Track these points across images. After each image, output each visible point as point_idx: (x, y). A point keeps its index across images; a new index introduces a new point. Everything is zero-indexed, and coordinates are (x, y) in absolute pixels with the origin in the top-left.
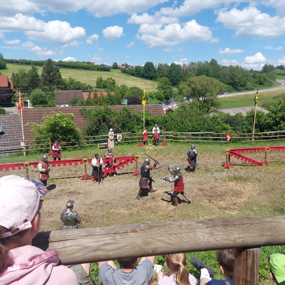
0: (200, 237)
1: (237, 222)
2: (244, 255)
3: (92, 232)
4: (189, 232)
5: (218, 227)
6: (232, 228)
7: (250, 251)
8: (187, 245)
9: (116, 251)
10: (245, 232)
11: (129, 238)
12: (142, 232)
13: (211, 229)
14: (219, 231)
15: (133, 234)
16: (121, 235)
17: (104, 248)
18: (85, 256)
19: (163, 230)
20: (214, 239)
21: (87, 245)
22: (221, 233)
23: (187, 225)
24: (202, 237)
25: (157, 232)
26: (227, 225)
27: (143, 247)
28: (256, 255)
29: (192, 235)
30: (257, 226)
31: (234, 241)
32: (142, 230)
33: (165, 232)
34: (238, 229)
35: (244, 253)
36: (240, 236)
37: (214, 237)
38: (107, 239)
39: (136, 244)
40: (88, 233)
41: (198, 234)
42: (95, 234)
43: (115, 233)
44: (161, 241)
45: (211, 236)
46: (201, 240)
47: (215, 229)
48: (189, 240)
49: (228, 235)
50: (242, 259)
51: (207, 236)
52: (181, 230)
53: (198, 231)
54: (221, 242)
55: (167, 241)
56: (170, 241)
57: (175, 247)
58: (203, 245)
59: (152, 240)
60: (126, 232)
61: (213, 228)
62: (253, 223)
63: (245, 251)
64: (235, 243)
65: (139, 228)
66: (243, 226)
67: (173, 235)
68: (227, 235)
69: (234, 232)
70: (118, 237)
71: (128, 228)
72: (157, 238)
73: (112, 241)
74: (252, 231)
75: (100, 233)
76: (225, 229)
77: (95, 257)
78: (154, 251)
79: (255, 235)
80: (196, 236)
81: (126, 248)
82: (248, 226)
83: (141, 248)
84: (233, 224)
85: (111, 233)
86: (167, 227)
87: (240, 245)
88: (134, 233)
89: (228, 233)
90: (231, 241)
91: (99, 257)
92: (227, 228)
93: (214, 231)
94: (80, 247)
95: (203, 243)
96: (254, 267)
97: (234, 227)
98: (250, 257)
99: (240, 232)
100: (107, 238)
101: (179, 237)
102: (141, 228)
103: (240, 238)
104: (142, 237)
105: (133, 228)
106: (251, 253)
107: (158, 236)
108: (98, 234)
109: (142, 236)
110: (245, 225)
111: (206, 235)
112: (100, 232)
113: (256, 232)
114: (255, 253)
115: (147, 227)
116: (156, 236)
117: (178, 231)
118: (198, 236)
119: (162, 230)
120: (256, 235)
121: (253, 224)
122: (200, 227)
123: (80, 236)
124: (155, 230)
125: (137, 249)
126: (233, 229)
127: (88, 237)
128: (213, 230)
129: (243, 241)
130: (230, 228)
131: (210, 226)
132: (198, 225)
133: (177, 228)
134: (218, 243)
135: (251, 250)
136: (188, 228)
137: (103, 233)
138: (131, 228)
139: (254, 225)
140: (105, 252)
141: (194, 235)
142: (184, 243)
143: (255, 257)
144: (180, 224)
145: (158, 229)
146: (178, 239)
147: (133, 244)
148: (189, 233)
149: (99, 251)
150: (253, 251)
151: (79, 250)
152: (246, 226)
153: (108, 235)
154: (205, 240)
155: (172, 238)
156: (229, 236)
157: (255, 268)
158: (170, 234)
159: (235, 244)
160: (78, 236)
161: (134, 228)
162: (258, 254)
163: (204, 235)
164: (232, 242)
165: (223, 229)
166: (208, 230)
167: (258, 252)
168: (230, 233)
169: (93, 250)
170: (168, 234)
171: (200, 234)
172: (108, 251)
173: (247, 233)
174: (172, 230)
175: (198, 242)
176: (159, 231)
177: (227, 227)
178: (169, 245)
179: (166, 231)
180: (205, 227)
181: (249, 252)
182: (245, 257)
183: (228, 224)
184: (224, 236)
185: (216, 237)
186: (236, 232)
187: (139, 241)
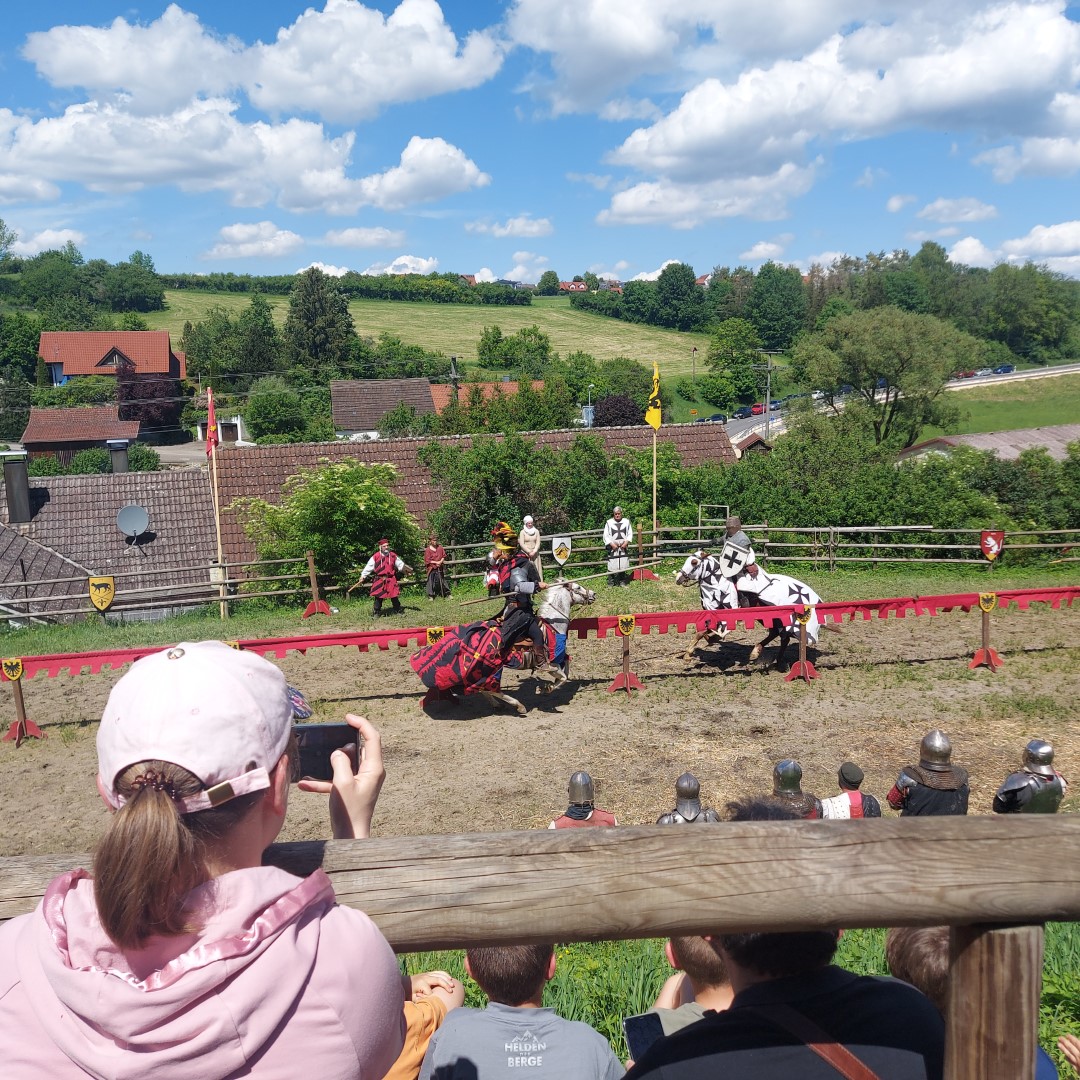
0: (812, 877)
1: (950, 829)
2: (981, 952)
3: (437, 848)
4: (772, 858)
5: (878, 845)
6: (932, 849)
7: (1003, 937)
8: (765, 902)
9: (518, 912)
10: (978, 866)
11: (563, 872)
12: (608, 853)
13: (854, 852)
14: (882, 861)
15: (576, 860)
16: (533, 862)
17: (477, 899)
18: (414, 925)
19: (682, 849)
20: (865, 885)
21: (420, 887)
22: (891, 868)
23: (765, 834)
24: (819, 879)
25: (659, 854)
26: (915, 840)
27: (611, 902)
28: (1024, 951)
29: (782, 869)
30: (1025, 847)
31: (941, 897)
32: (606, 846)
33: (686, 857)
34: (953, 856)
35: (980, 944)
36: (962, 879)
37: (865, 879)
38: (490, 872)
39: (585, 891)
40: (426, 851)
41: (805, 865)
42: (446, 854)
43: (516, 853)
44: (674, 886)
45: (854, 876)
46: (818, 890)
47: (869, 853)
48: (771, 886)
49: (917, 873)
50: (974, 965)
51: (838, 876)
52: (746, 852)
53: (804, 856)
54: (890, 899)
55: (693, 886)
56: (706, 889)
57: (725, 908)
58: (825, 908)
59: (641, 882)
60: (552, 853)
61: (859, 847)
62: (1013, 836)
63: (985, 936)
64: (943, 905)
65: (596, 841)
66: (974, 845)
67: (717, 868)
68: (911, 873)
69: (938, 864)
70: (523, 865)
71: (559, 839)
72: (657, 874)
73: (505, 880)
74: (1007, 863)
75: (464, 853)
76: (907, 854)
77: (448, 930)
78: (647, 920)
79: (1017, 879)
80: (798, 874)
81: (552, 903)
82: (990, 846)
83: (602, 906)
84: (934, 838)
85: (502, 851)
86: (693, 841)
87: (961, 913)
88: (580, 856)
89: (917, 868)
90: (927, 894)
91: (461, 929)
92: (912, 849)
93: (863, 859)
94: (398, 895)
95: (825, 898)
96: (1020, 996)
97: (939, 847)
98: (1003, 960)
99: (961, 866)
100: (488, 870)
101: (736, 876)
102: (604, 841)
103: (960, 887)
104: (606, 869)
105: (574, 839)
106: (1008, 943)
107: (662, 868)
108: (457, 853)
109: (605, 866)
110: (982, 842)
111: (836, 871)
112: (465, 848)
113: (1022, 866)
114: (1022, 942)
115: (623, 838)
116: (655, 868)
117: (734, 853)
118: (805, 873)
119: (676, 850)
120: (1023, 879)
121: (1011, 839)
122: (812, 842)
123: (399, 857)
124: (652, 847)
125: (590, 908)
126: (935, 853)
127: (426, 862)
128: (861, 856)
129: (973, 898)
130: (924, 851)
131: (849, 841)
132: (805, 835)
133: (731, 843)
134: (878, 901)
135: (1008, 932)
136: (769, 846)
137: (474, 852)
138: (568, 840)
139: (1014, 842)
140: (480, 915)
141: (791, 870)
142: (754, 897)
143: (1024, 960)
144: (741, 831)
145: (662, 844)
146: (733, 881)
147: (575, 890)
148: (774, 864)
149: (461, 911)
150: (1014, 937)
151: (394, 905)
152: (986, 844)
153: (492, 858)
154: (830, 890)
155: (713, 878)
156: (918, 879)
157: (1024, 1000)
158: (703, 863)
159: (945, 909)
160: (391, 858)
161: (579, 838)
162: (1034, 947)
163: (829, 871)
164: (930, 901)
165: (897, 852)
166: (840, 856)
167: (1033, 940)
168: (922, 869)
169: (439, 905)
170: (698, 863)
171: (811, 866)
172: (491, 911)
173: (987, 870)
174: (713, 850)
175: (807, 895)
176: (664, 853)
177: (914, 845)
178: (700, 902)
179: (689, 852)
180: (830, 843)
181: (997, 941)
182: (985, 957)
183: (917, 835)
184: (902, 877)
185: (871, 878)
186: (945, 865)
187: (596, 884)
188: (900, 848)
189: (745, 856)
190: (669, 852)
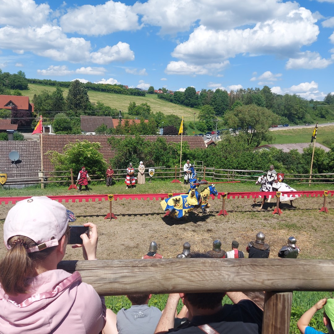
0: (225, 276)
1: (266, 262)
2: (274, 300)
3: (109, 264)
4: (213, 269)
5: (245, 266)
6: (261, 268)
7: (280, 295)
8: (210, 283)
9: (134, 284)
10: (274, 274)
11: (148, 272)
12: (163, 267)
13: (237, 268)
14: (246, 271)
15: (153, 269)
16: (140, 269)
17: (121, 280)
18: (101, 288)
19: (185, 266)
20: (240, 279)
21: (104, 276)
22: (248, 273)
23: (211, 262)
24: (227, 276)
26: (256, 265)
27: (163, 282)
28: (286, 300)
29: (216, 273)
30: (288, 268)
31: (263, 283)
32: (162, 265)
33: (187, 268)
34: (267, 270)
35: (273, 297)
36: (269, 278)
37: (240, 277)
38: (125, 272)
39: (155, 278)
40: (105, 265)
41: (223, 272)
42: (112, 266)
43: (134, 266)
44: (182, 277)
45: (237, 276)
46: (226, 280)
47: (242, 269)
48: (212, 278)
49: (256, 275)
50: (272, 303)
51: (232, 276)
52: (205, 268)
53: (222, 269)
54: (248, 283)
55: (188, 277)
56: (192, 278)
57: (198, 285)
58: (228, 285)
59: (172, 276)
60: (145, 266)
61: (239, 267)
62: (285, 265)
63: (275, 295)
64: (263, 285)
65: (159, 263)
66: (273, 267)
67: (196, 272)
68: (254, 275)
69: (262, 273)
70: (136, 270)
71: (148, 262)
72: (178, 274)
73: (130, 274)
74: (282, 273)
75: (118, 266)
76: (253, 269)
77: (111, 289)
78: (174, 288)
79: (285, 278)
80: (220, 275)
81: (145, 282)
82: (278, 268)
83: (160, 283)
84: (261, 265)
85: (130, 265)
86: (189, 264)
87: (268, 288)
88: (154, 267)
89: (256, 274)
90: (259, 282)
91: (116, 289)
92: (255, 268)
93: (240, 271)
94: (96, 278)
95: (228, 282)
96: (285, 313)
97: (263, 268)
98: (280, 302)
99: (269, 274)
100: (125, 271)
101: (202, 275)
102: (162, 263)
103: (268, 280)
104: (162, 272)
105: (152, 262)
106: (282, 297)
107: (179, 272)
108: (115, 266)
109: (162, 271)
110: (276, 266)
111: (232, 274)
112: (118, 264)
113: (287, 274)
114: (286, 297)
115: (167, 262)
116: (177, 272)
117: (201, 268)
118: (223, 274)
119: (184, 266)
120: (287, 278)
121: (284, 266)
122: (225, 265)
123: (97, 266)
124: (176, 265)
125: (157, 284)
126: (262, 269)
127: (105, 268)
128: (240, 270)
129: (272, 283)
130: (258, 269)
131: (236, 265)
132: (223, 263)
133: (201, 264)
134: (244, 283)
135: (282, 294)
136: (212, 266)
137: (121, 265)
138: (150, 262)
139: (285, 267)
140: (122, 285)
141: (218, 273)
142: (207, 281)
143: (286, 302)
144: (204, 261)
145: (179, 264)
146: (201, 276)
147: (152, 278)
148: (213, 271)
149: (116, 284)
150: (284, 295)
151: (94, 281)
152: (277, 267)
153: (127, 267)
154: (230, 280)
155: (194, 275)
156: (256, 277)
157: (286, 314)
158: (192, 271)
159: (264, 286)
160: (95, 267)
161: (154, 262)
162: (289, 299)
163: (230, 274)
164: (260, 284)
165: (250, 269)
166: (233, 269)
167: (289, 296)
168: (258, 274)
169: (109, 281)
170: (190, 270)
171: (224, 272)
172: (125, 284)
173: (276, 275)
174: (195, 267)
175: (223, 281)
176: (180, 267)
177: (255, 267)
178: (190, 282)
179: (188, 267)
180: (230, 266)
181: (279, 297)
182: (275, 301)
183: (256, 264)
184: (251, 276)
185: (242, 276)
186: (265, 273)
187: (158, 276)
188: (251, 268)
189: (204, 269)
190: (182, 267)
